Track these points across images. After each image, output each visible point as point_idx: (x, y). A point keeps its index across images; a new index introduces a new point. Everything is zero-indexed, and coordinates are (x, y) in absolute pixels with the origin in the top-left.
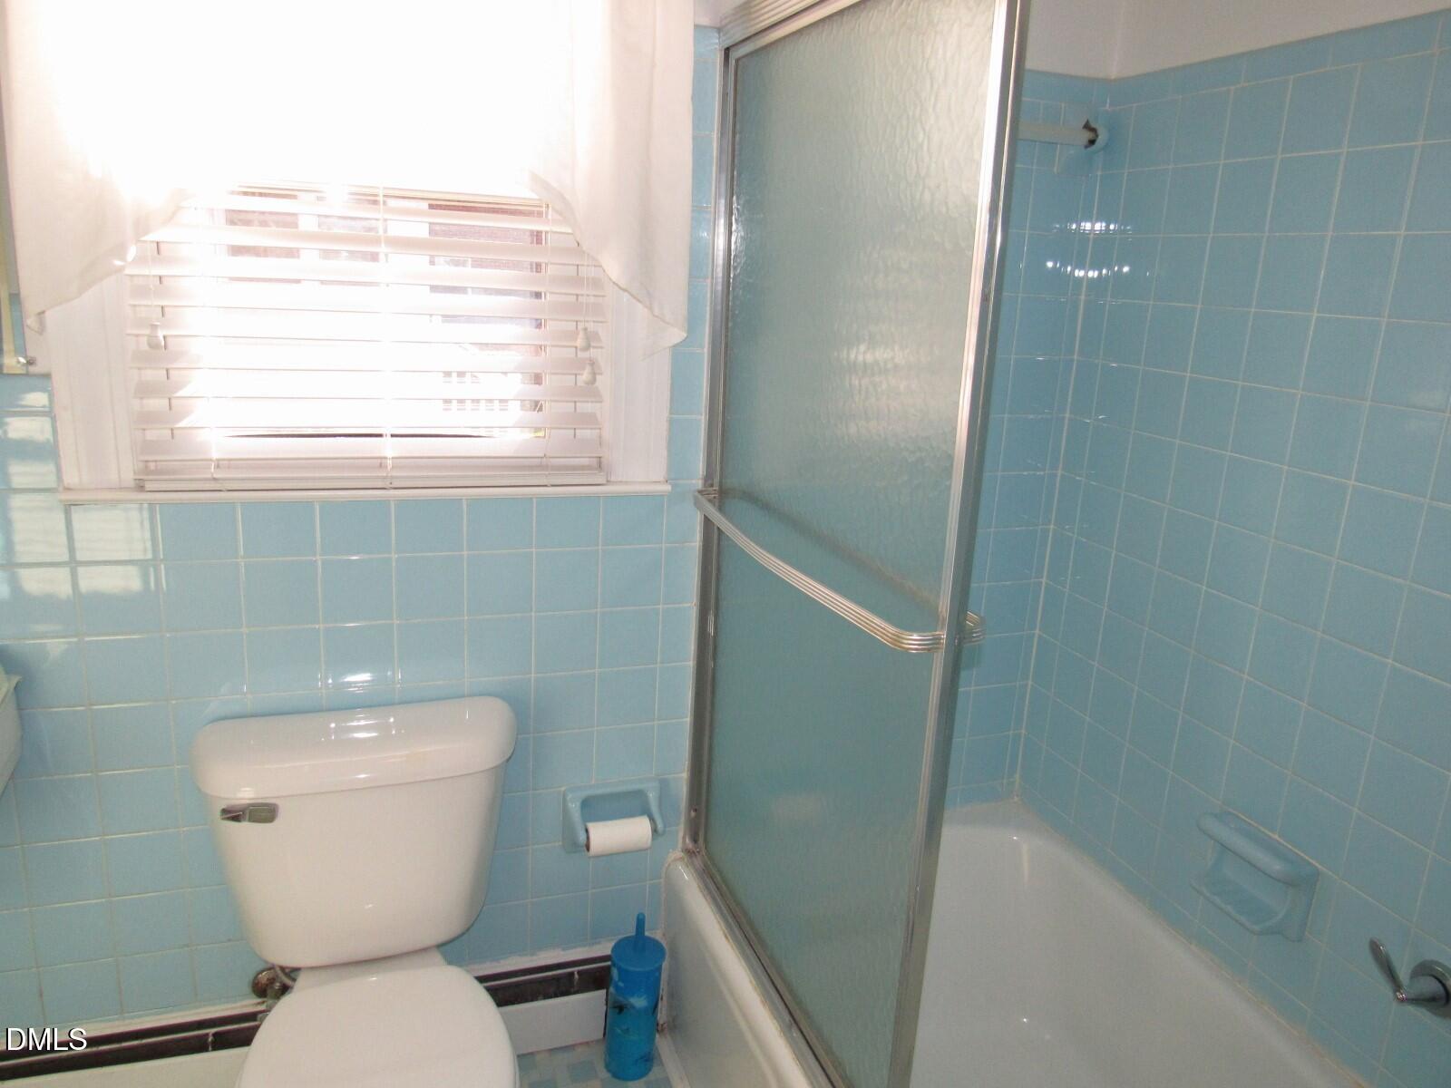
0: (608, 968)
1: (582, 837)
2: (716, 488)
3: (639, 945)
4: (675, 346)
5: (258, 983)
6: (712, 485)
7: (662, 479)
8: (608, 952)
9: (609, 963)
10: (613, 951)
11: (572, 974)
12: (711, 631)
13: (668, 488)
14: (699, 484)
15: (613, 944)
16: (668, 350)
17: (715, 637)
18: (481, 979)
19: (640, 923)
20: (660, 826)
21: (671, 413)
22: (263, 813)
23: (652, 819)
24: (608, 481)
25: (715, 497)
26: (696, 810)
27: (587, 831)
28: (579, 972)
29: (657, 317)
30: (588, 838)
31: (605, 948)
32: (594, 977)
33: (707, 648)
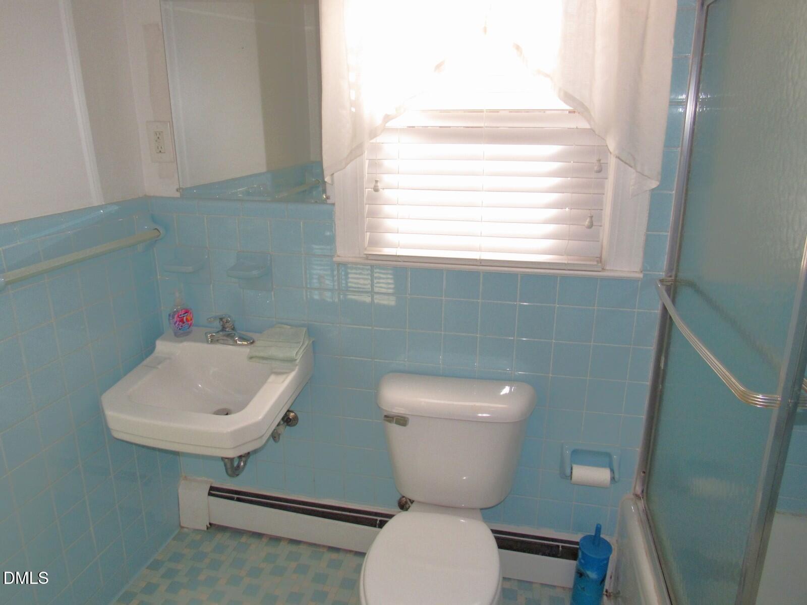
0: (577, 549)
1: (568, 472)
2: (673, 278)
3: (596, 540)
4: (653, 190)
5: (400, 502)
6: (671, 277)
7: (638, 270)
8: (578, 540)
9: (578, 547)
10: (581, 540)
11: (558, 546)
12: (662, 365)
13: (641, 276)
14: (662, 274)
15: (582, 536)
16: (648, 192)
17: (664, 370)
18: (494, 531)
19: (598, 529)
20: (617, 476)
21: (647, 231)
22: (402, 421)
23: (612, 471)
24: (603, 269)
25: (672, 284)
26: (644, 472)
27: (572, 469)
28: (562, 546)
29: (639, 172)
30: (572, 473)
31: (577, 538)
32: (570, 552)
33: (659, 376)
